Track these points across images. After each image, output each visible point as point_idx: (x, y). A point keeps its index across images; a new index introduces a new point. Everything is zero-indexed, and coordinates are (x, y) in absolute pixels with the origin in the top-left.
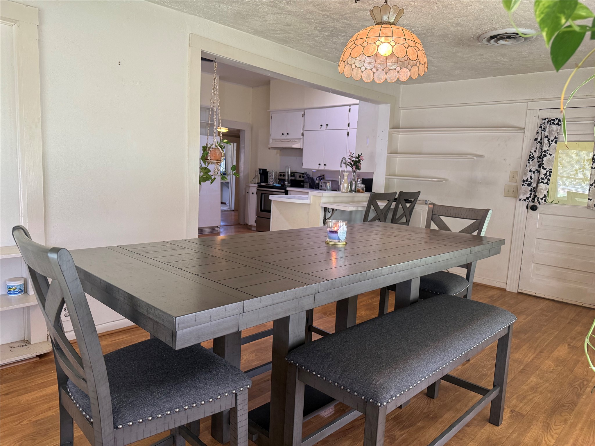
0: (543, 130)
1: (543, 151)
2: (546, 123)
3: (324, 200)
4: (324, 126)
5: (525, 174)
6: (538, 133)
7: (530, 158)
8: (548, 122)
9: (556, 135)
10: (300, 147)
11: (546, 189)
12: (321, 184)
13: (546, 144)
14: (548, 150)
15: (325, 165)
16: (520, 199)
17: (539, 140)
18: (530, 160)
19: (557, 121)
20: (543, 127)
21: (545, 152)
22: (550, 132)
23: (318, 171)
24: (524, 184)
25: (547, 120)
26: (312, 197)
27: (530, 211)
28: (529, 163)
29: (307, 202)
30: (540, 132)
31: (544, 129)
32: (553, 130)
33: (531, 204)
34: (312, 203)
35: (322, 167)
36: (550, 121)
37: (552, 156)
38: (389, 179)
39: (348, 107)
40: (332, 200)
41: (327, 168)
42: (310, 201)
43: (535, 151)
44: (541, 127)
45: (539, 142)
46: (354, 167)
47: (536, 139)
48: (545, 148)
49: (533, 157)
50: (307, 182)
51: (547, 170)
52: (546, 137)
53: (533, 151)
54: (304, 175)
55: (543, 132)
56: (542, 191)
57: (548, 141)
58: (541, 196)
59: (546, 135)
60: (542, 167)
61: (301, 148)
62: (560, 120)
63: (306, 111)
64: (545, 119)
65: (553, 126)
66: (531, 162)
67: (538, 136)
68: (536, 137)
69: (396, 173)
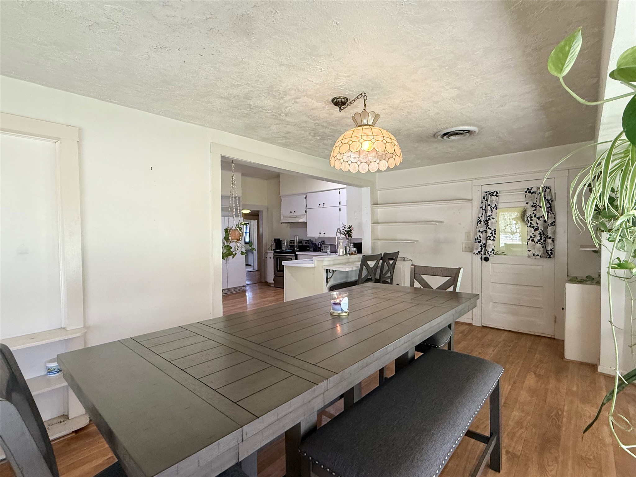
0: (486, 201)
1: (488, 215)
2: (488, 195)
3: (325, 263)
4: (322, 205)
5: (476, 234)
6: (482, 202)
7: (478, 222)
8: (489, 194)
9: (496, 203)
10: (304, 221)
11: (493, 244)
12: (322, 248)
13: (489, 211)
14: (491, 215)
15: (324, 233)
16: (474, 253)
17: (484, 208)
18: (479, 223)
19: (495, 194)
20: (486, 198)
21: (489, 216)
22: (491, 201)
23: (319, 238)
24: (476, 241)
25: (488, 193)
26: (316, 261)
27: (484, 261)
28: (478, 225)
29: (313, 266)
30: (484, 202)
31: (487, 199)
32: (493, 200)
33: (484, 256)
34: (316, 266)
35: (322, 235)
36: (490, 194)
37: (494, 220)
38: (374, 242)
39: (338, 190)
40: (332, 263)
41: (326, 236)
42: (315, 265)
43: (481, 216)
44: (484, 198)
45: (484, 210)
46: (347, 236)
47: (481, 207)
48: (489, 214)
49: (480, 221)
50: (311, 247)
51: (492, 230)
52: (489, 205)
53: (480, 216)
54: (309, 241)
55: (486, 202)
56: (490, 246)
57: (491, 208)
58: (490, 250)
59: (489, 204)
60: (488, 228)
61: (306, 221)
62: (497, 193)
63: (307, 194)
64: (487, 192)
65: (493, 197)
66: (479, 225)
67: (483, 205)
68: (482, 206)
69: (379, 237)
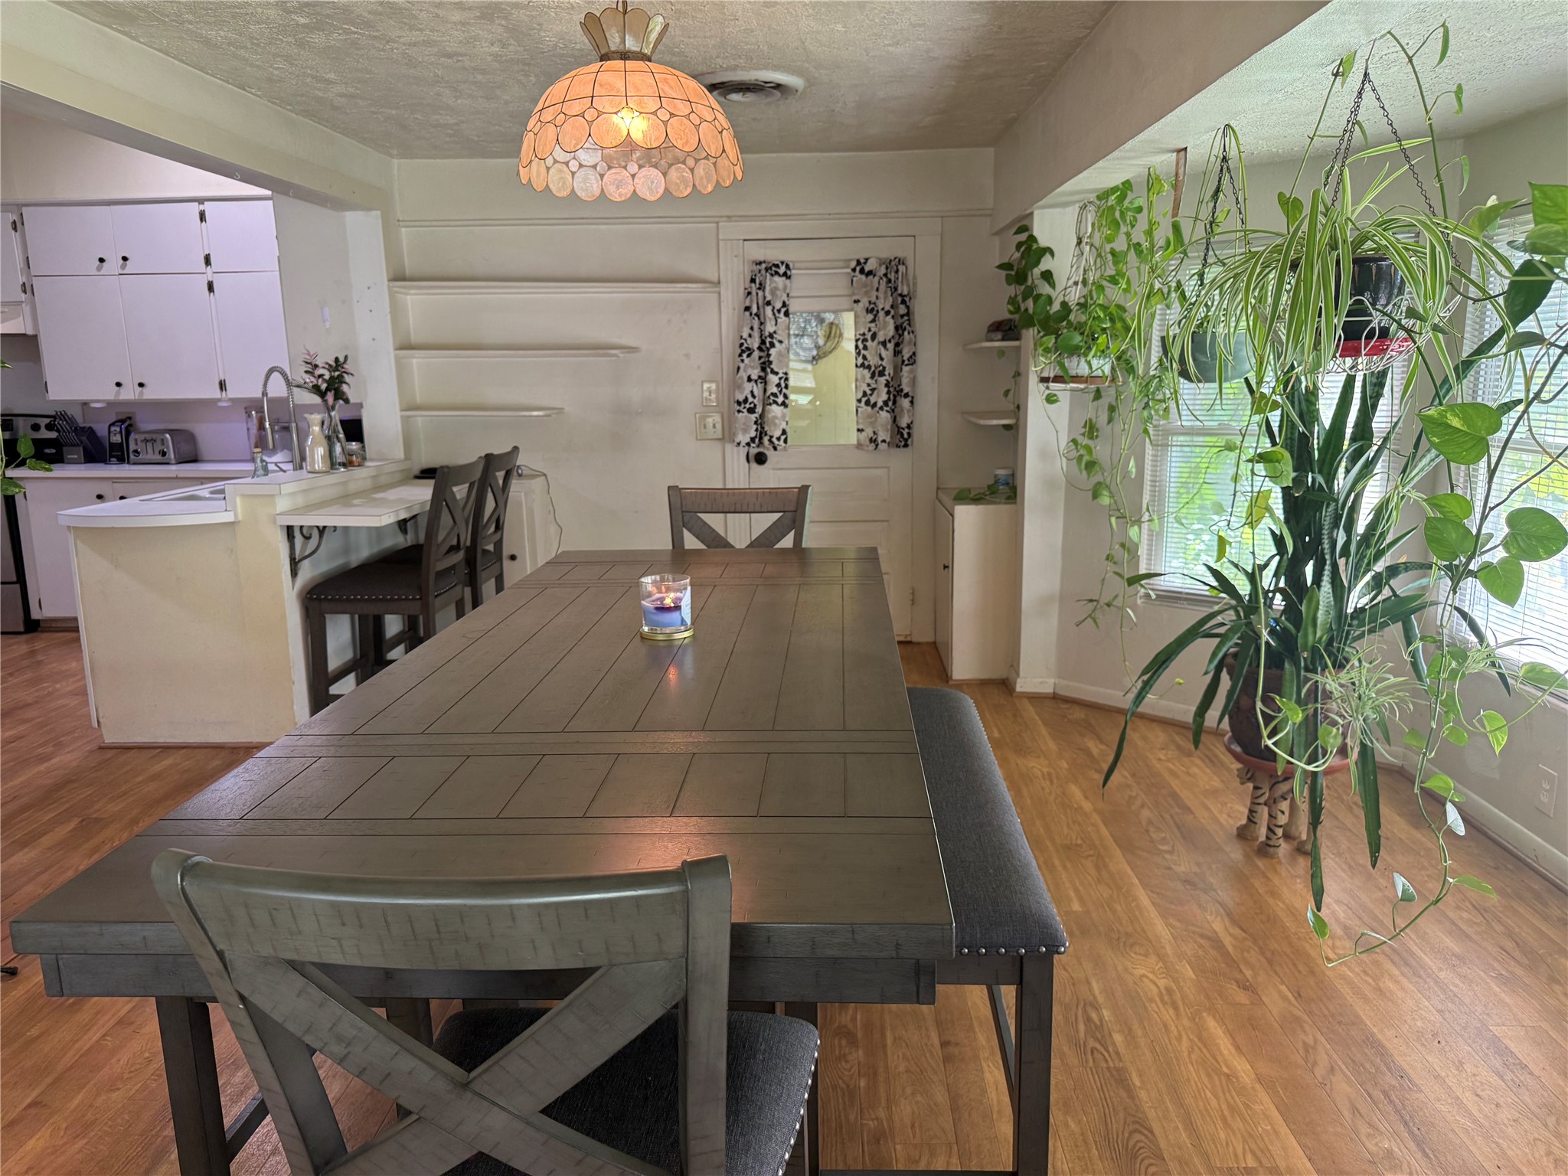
0: (759, 289)
2: (763, 272)
4: (113, 264)
5: (740, 387)
6: (749, 293)
7: (743, 351)
8: (767, 269)
9: (785, 298)
11: (784, 416)
12: (132, 447)
13: (770, 319)
14: (775, 332)
15: (141, 385)
16: (739, 444)
17: (754, 310)
18: (745, 355)
19: (782, 269)
20: (757, 281)
21: (771, 336)
22: (773, 292)
24: (741, 408)
25: (764, 266)
27: (754, 465)
28: (742, 361)
29: (228, 517)
30: (754, 293)
31: (760, 284)
32: (776, 288)
33: (754, 451)
34: (240, 518)
35: (129, 393)
36: (771, 268)
37: (783, 345)
39: (195, 208)
41: (149, 394)
42: (236, 516)
43: (750, 336)
44: (753, 281)
45: (756, 314)
46: (330, 397)
47: (747, 309)
48: (770, 328)
50: (72, 445)
51: (781, 375)
52: (768, 303)
53: (745, 335)
54: (58, 419)
55: (760, 293)
56: (777, 421)
57: (773, 310)
58: (777, 433)
59: (767, 299)
61: (30, 332)
62: (787, 266)
63: (25, 210)
64: (760, 263)
65: (776, 278)
66: (747, 361)
67: (751, 301)
68: (747, 304)
69: (419, 400)
